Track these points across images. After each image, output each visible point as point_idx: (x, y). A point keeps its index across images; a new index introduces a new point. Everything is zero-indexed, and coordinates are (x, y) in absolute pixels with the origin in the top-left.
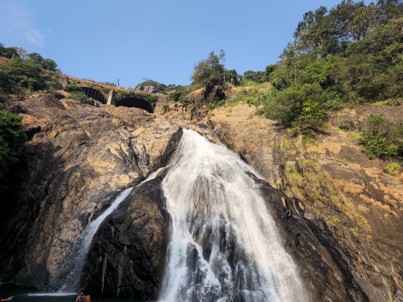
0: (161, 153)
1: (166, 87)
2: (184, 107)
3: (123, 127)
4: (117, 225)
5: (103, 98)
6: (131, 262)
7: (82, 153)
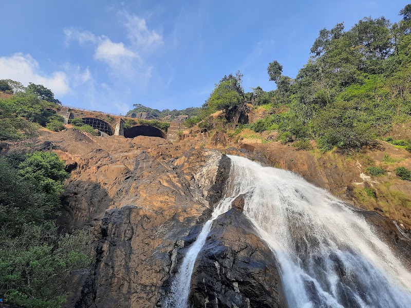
0: (212, 182)
1: (160, 112)
2: (202, 132)
3: (161, 157)
4: (221, 261)
5: (109, 129)
6: (248, 300)
7: (132, 188)
